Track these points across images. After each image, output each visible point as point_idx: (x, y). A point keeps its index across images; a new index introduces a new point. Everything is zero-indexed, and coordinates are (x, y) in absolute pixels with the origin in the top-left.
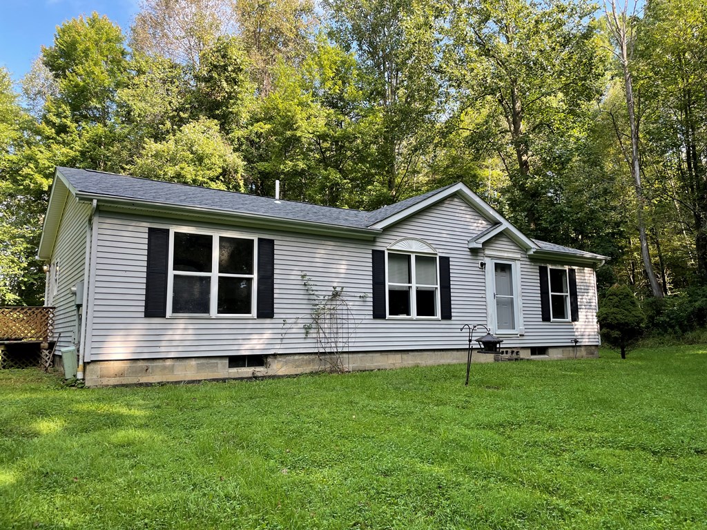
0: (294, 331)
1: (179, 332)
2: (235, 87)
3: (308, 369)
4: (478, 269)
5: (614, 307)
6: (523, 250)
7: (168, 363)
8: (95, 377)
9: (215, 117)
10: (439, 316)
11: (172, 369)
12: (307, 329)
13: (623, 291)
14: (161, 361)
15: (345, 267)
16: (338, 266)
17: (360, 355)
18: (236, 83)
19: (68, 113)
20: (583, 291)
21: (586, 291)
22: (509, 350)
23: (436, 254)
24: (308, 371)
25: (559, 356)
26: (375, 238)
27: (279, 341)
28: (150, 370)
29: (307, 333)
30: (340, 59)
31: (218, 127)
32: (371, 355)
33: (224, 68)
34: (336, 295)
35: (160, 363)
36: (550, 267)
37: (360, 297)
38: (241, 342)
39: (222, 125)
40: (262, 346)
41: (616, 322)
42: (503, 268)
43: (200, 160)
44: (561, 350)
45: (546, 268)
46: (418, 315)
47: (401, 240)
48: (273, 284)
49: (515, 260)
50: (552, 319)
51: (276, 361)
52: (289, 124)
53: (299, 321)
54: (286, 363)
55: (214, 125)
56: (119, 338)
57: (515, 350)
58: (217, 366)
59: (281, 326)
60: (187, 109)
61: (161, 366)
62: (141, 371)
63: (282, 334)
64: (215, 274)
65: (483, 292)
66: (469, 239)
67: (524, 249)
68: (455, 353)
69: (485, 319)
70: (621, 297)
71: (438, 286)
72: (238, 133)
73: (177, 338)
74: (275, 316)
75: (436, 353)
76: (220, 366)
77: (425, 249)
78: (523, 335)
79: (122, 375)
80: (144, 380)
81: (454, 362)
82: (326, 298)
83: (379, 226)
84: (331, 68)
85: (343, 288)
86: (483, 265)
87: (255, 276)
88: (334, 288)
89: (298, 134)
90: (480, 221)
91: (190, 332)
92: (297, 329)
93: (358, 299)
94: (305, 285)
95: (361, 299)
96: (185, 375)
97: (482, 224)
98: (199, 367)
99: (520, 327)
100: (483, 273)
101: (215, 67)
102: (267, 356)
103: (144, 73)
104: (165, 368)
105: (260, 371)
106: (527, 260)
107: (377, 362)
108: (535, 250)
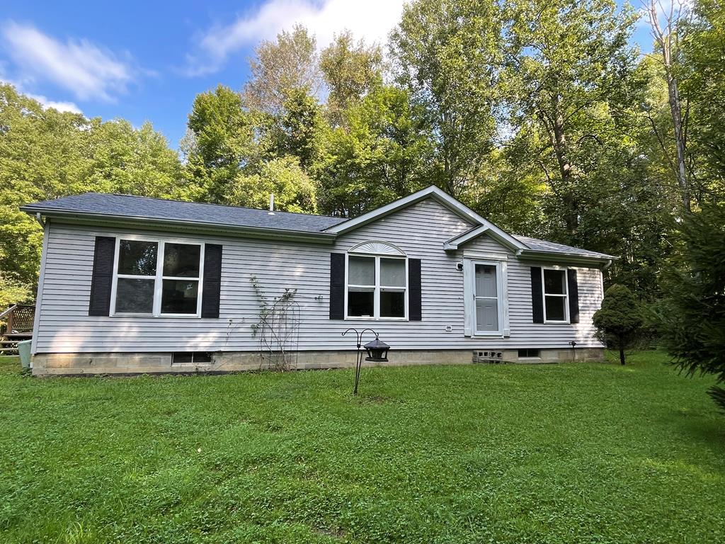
0: (241, 330)
1: (125, 329)
2: (311, 128)
3: (255, 366)
4: (455, 271)
5: (609, 308)
6: (511, 251)
7: (112, 357)
8: (41, 367)
9: (297, 154)
10: (407, 317)
11: (115, 363)
12: (255, 329)
13: (621, 292)
14: (104, 355)
15: (303, 270)
16: (294, 269)
17: (315, 354)
18: (312, 125)
19: (202, 161)
20: (585, 292)
21: (591, 292)
22: (488, 352)
23: (405, 256)
24: (255, 368)
25: (554, 358)
26: (334, 242)
27: (224, 340)
28: (94, 362)
29: (255, 332)
30: (395, 95)
31: (299, 162)
32: (327, 354)
33: (301, 114)
34: (287, 297)
35: (104, 357)
36: (543, 268)
37: (316, 298)
38: (185, 340)
39: (303, 160)
40: (207, 344)
41: (610, 325)
42: (486, 270)
43: (280, 188)
44: (556, 352)
45: (540, 269)
46: (381, 316)
47: (364, 244)
48: (219, 286)
49: (501, 261)
50: (545, 321)
51: (222, 358)
52: (350, 155)
53: (246, 321)
54: (232, 360)
55: (296, 161)
56: (66, 334)
57: (497, 352)
58: (160, 361)
59: (227, 325)
60: (276, 150)
61: (105, 359)
62: (85, 363)
63: (227, 333)
64: (159, 278)
65: (461, 293)
66: (444, 241)
67: (511, 249)
68: (425, 354)
69: (462, 320)
70: (617, 298)
71: (407, 288)
72: (317, 166)
73: (122, 335)
74: (221, 316)
75: (403, 353)
76: (162, 360)
77: (392, 252)
78: (509, 337)
79: (67, 366)
80: (87, 371)
81: (425, 362)
82: (278, 299)
83: (335, 231)
84: (386, 104)
85: (296, 290)
86: (460, 267)
87: (201, 279)
88: (287, 290)
89: (357, 161)
90: (459, 224)
91: (135, 329)
92: (245, 330)
93: (314, 300)
94: (254, 287)
95: (317, 301)
96: (128, 369)
97: (462, 227)
98: (142, 362)
99: (504, 329)
100: (462, 275)
101: (294, 113)
102: (211, 353)
103: (245, 125)
104: (109, 361)
105: (204, 366)
106: (516, 261)
107: (333, 361)
108: (522, 251)
